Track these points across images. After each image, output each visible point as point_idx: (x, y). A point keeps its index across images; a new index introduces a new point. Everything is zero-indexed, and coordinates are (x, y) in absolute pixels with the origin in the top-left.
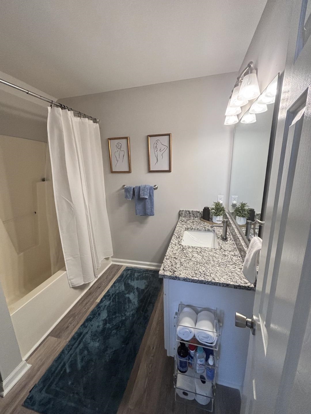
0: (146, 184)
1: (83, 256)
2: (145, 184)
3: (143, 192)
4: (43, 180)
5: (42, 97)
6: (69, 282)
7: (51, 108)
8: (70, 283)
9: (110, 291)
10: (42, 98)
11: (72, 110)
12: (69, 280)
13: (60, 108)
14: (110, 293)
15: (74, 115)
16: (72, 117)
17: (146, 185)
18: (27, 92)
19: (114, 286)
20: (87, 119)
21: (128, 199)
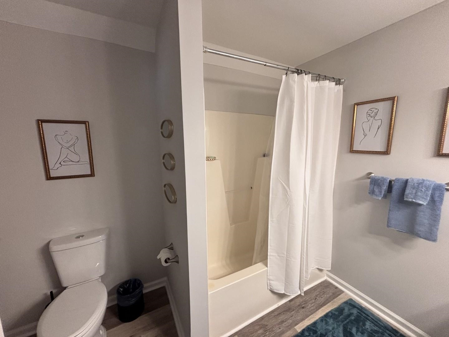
0: (425, 178)
1: (290, 259)
2: (421, 178)
3: (414, 191)
4: (264, 156)
5: (279, 65)
6: (268, 282)
7: (286, 76)
8: (269, 284)
9: (319, 327)
10: (278, 67)
11: (309, 73)
12: (268, 280)
13: (296, 74)
14: (317, 328)
15: (311, 80)
16: (308, 82)
17: (423, 180)
18: (265, 63)
19: (325, 320)
20: (328, 81)
21: (374, 197)
